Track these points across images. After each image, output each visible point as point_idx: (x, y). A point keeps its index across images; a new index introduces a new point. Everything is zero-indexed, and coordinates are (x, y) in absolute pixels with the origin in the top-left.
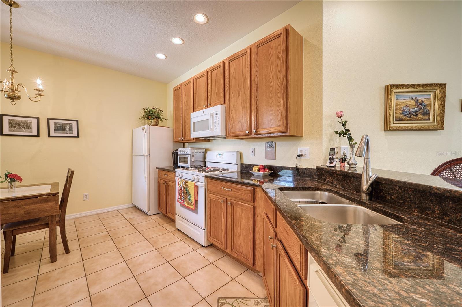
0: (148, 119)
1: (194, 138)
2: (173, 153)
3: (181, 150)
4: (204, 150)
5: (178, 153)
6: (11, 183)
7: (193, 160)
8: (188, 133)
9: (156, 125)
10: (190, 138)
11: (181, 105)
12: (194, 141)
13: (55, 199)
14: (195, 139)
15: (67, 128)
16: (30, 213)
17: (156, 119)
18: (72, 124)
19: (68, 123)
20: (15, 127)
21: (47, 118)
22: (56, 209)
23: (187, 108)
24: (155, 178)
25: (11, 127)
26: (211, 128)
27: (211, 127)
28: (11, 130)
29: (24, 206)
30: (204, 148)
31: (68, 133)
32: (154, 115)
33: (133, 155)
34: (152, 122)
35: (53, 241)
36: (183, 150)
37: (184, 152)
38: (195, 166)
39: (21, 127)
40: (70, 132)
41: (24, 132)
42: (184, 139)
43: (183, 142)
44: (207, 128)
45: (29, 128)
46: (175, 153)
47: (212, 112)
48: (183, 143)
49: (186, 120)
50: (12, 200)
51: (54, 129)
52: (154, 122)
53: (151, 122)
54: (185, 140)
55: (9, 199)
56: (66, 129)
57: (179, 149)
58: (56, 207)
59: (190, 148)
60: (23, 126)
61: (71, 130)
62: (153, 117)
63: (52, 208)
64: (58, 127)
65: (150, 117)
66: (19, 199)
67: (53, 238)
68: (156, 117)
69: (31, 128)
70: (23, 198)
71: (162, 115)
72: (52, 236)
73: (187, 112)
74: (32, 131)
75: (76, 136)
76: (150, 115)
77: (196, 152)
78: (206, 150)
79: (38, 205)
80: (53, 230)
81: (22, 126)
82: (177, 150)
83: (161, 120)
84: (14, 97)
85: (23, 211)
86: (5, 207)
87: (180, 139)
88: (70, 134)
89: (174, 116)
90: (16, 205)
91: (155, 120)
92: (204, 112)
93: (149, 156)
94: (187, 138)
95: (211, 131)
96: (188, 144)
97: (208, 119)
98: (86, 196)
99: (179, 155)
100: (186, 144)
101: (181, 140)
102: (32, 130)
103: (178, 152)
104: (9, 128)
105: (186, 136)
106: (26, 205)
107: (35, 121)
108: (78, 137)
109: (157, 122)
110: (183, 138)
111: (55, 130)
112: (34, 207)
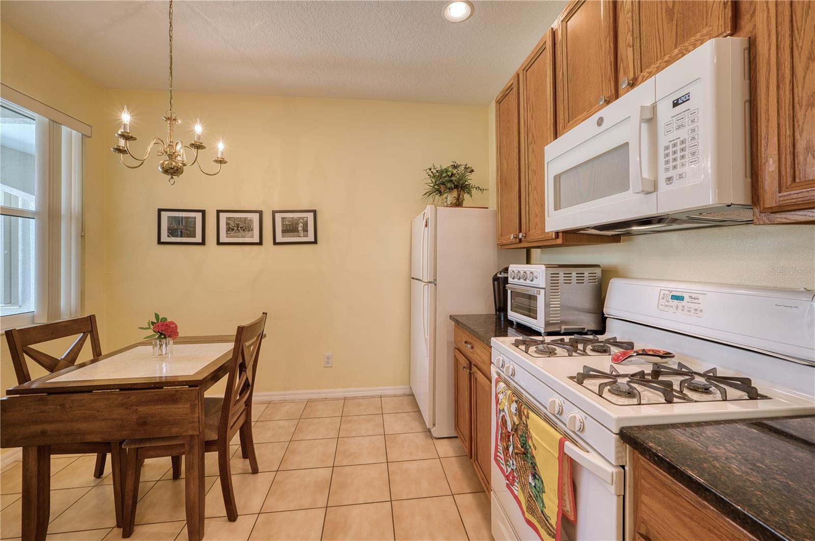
0: (440, 193)
1: (557, 233)
2: (496, 279)
3: (516, 272)
4: (598, 271)
5: (506, 280)
6: (160, 341)
7: (556, 303)
8: (537, 216)
9: (458, 203)
10: (545, 232)
11: (516, 134)
12: (559, 241)
13: (190, 397)
14: (560, 234)
15: (300, 225)
16: (145, 424)
17: (455, 190)
18: (307, 217)
19: (301, 217)
20: (233, 230)
21: (273, 211)
22: (193, 422)
23: (533, 136)
24: (448, 342)
25: (229, 230)
26: (642, 179)
27: (646, 175)
28: (228, 235)
29: (137, 406)
30: (597, 266)
31: (300, 237)
32: (451, 181)
33: (413, 278)
34: (449, 199)
35: (192, 494)
36: (522, 273)
37: (525, 280)
38: (563, 327)
39: (240, 230)
40: (304, 234)
41: (244, 237)
42: (525, 237)
43: (522, 245)
44: (621, 183)
45: (249, 230)
46: (499, 278)
47: (649, 103)
48: (525, 250)
49: (531, 178)
50: (121, 390)
51: (282, 230)
52: (451, 197)
53: (445, 200)
54: (528, 239)
55: (116, 387)
56: (298, 227)
57: (509, 269)
58: (194, 417)
59: (543, 267)
60: (243, 227)
61: (305, 230)
62: (449, 185)
63: (185, 419)
64: (286, 226)
65: (442, 188)
66: (132, 387)
67: (192, 487)
68: (456, 187)
69: (252, 230)
70: (139, 387)
71: (472, 180)
72: (192, 481)
73: (533, 151)
74: (253, 235)
75: (313, 240)
76: (443, 183)
77: (568, 282)
78: (603, 272)
79: (160, 407)
80: (192, 468)
81: (241, 228)
82: (506, 270)
83: (469, 193)
84: (171, 168)
85: (135, 417)
86: (106, 405)
87: (512, 237)
88: (303, 237)
89: (497, 174)
90: (123, 402)
91: (455, 193)
92: (600, 122)
93: (435, 285)
94: (535, 234)
95: (642, 196)
96: (542, 253)
97: (627, 144)
98: (328, 358)
99: (510, 288)
100: (535, 253)
101: (518, 240)
102: (253, 233)
103: (508, 277)
104: (227, 231)
105: (532, 226)
106: (140, 403)
107: (256, 217)
108: (315, 242)
109: (458, 199)
110: (520, 236)
111: (284, 231)
112: (153, 411)
